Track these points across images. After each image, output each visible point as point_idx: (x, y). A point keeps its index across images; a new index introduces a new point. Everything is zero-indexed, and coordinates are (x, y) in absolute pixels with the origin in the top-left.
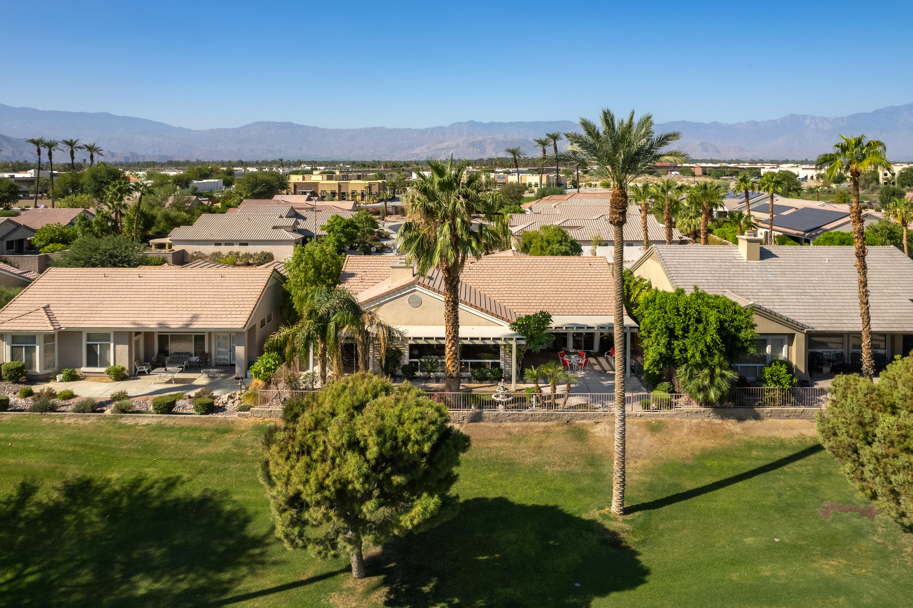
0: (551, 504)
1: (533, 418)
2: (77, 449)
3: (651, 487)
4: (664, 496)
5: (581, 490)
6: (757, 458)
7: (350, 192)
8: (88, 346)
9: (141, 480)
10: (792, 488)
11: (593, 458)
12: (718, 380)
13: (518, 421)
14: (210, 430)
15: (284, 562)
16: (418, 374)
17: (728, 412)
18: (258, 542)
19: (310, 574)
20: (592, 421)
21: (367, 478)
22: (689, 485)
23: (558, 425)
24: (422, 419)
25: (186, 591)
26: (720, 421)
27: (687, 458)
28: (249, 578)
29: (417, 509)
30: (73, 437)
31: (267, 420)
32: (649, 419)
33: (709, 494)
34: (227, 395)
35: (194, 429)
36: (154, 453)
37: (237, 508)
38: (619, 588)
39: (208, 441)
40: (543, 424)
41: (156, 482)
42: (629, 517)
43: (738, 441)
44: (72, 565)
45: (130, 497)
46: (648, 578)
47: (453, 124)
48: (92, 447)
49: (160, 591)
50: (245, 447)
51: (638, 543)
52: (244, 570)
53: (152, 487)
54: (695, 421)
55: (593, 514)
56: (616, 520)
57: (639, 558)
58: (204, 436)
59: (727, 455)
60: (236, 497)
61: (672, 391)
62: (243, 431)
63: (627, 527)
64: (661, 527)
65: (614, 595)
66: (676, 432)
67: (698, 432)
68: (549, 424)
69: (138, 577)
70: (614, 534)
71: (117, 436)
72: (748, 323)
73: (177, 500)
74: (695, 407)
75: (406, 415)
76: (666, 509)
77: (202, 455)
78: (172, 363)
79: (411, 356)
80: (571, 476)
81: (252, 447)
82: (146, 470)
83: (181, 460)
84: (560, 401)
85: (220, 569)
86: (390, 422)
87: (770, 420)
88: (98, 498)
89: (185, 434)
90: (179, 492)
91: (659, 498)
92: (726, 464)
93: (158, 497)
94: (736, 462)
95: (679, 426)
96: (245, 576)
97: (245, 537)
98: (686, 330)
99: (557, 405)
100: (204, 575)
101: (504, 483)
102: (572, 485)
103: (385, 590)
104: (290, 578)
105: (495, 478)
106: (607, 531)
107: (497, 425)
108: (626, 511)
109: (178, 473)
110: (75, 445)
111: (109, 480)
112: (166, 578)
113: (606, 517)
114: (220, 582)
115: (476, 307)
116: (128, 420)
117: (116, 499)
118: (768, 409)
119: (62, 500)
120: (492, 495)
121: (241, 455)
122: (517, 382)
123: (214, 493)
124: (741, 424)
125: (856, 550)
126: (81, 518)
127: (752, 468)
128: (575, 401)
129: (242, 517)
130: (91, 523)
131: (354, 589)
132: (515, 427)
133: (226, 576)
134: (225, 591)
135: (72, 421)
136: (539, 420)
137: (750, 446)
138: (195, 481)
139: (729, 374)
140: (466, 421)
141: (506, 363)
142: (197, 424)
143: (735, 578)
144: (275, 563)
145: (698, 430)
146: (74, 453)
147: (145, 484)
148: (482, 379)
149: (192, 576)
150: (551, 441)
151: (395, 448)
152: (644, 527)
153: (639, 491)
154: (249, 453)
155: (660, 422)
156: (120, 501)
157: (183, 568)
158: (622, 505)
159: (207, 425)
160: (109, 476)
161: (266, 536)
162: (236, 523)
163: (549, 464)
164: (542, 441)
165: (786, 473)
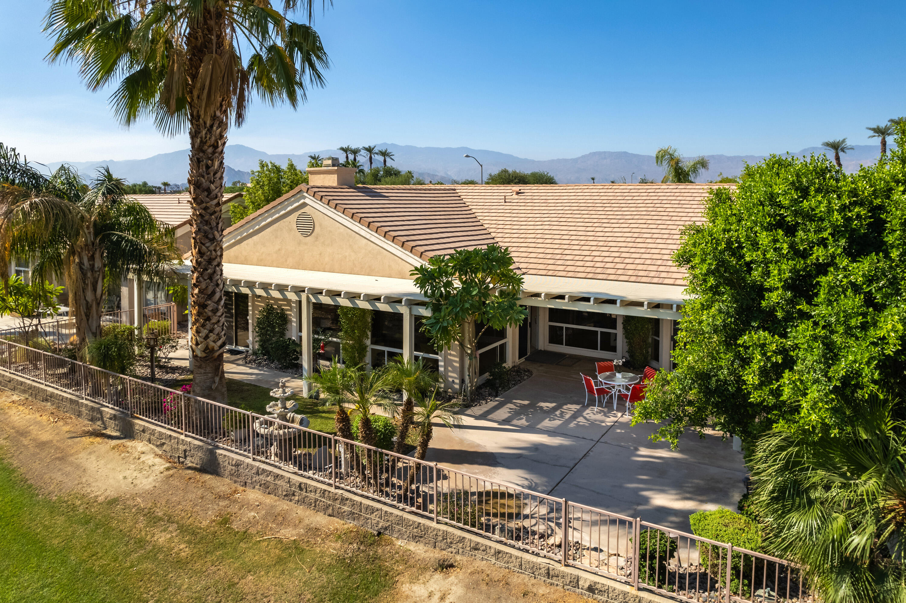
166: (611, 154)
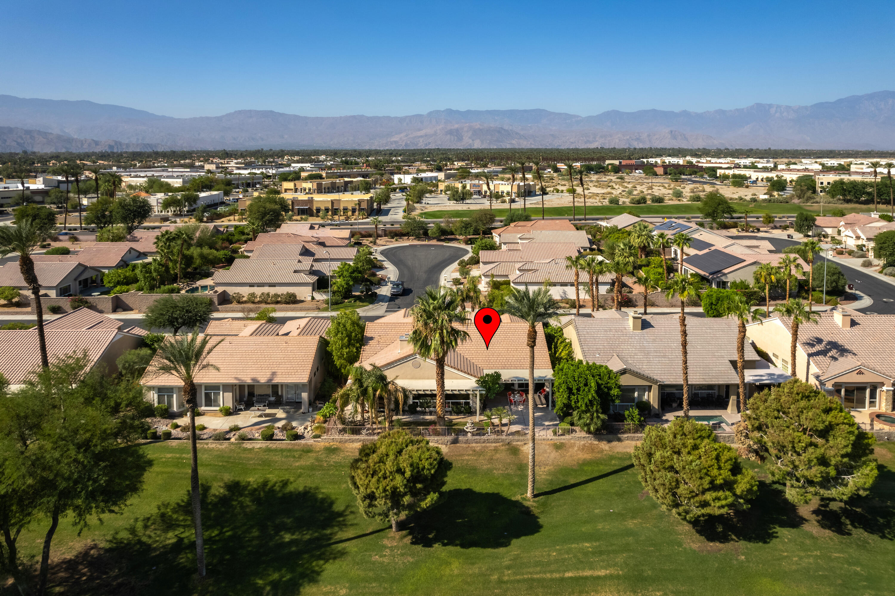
0: (496, 492)
1: (488, 441)
2: (224, 464)
3: (551, 482)
4: (558, 487)
5: (512, 484)
6: (615, 465)
7: (342, 208)
8: (206, 393)
9: (267, 482)
10: (629, 482)
11: (521, 465)
12: (595, 420)
13: (479, 443)
14: (299, 451)
15: (356, 524)
16: (419, 409)
17: (602, 437)
18: (341, 514)
19: (370, 530)
20: (522, 443)
21: (406, 486)
22: (572, 481)
23: (503, 445)
24: (430, 458)
25: (310, 539)
26: (597, 443)
27: (574, 465)
28: (340, 533)
29: (429, 499)
30: (218, 456)
31: (331, 444)
32: (556, 442)
33: (583, 486)
34: (303, 427)
35: (290, 450)
36: (269, 466)
37: (325, 497)
38: (526, 534)
39: (300, 457)
40: (494, 445)
41: (276, 483)
42: (536, 499)
43: (605, 455)
44: (246, 527)
45: (264, 491)
46: (541, 530)
47: (431, 112)
48: (232, 463)
49: (296, 539)
50: (322, 461)
51: (539, 513)
52: (336, 529)
53: (274, 485)
54: (583, 442)
55: (518, 498)
56: (529, 500)
57: (539, 520)
58: (297, 454)
59: (597, 463)
60: (323, 491)
61: (572, 424)
62: (319, 451)
63: (535, 504)
64: (553, 504)
65: (523, 538)
66: (570, 450)
67: (583, 449)
68: (498, 444)
69: (282, 533)
70: (528, 508)
71: (245, 455)
72: (616, 384)
73: (291, 493)
74: (584, 434)
75: (423, 457)
76: (557, 495)
77: (298, 466)
78: (259, 402)
79: (414, 399)
80: (507, 476)
81: (326, 461)
82: (268, 476)
83: (286, 470)
84: (505, 429)
85: (324, 528)
86: (416, 460)
87: (627, 442)
88: (247, 492)
89: (285, 453)
90: (291, 488)
91: (555, 488)
92: (596, 468)
93: (280, 491)
94: (601, 467)
95: (572, 446)
96: (337, 532)
97: (333, 512)
98: (578, 390)
99: (503, 431)
100: (316, 532)
101: (471, 480)
102: (508, 481)
103: (410, 537)
104: (361, 533)
105: (465, 477)
106: (524, 506)
107: (467, 445)
108: (535, 496)
109: (287, 477)
110: (223, 462)
111: (249, 482)
112: (297, 533)
113: (524, 499)
114: (326, 535)
115: (455, 368)
116: (248, 445)
117: (257, 493)
118: (626, 435)
119: (227, 493)
120: (464, 487)
121: (321, 466)
122: (480, 414)
123: (310, 488)
124: (609, 445)
125: (649, 515)
126: (241, 503)
127: (610, 471)
128: (515, 428)
129: (329, 501)
130: (248, 506)
131: (395, 537)
132: (478, 447)
133: (328, 532)
134: (330, 539)
135: (213, 446)
136: (492, 442)
137: (612, 458)
138: (297, 482)
139: (602, 416)
140: (449, 443)
141: (473, 402)
142: (290, 447)
143: (583, 530)
144: (352, 525)
145: (583, 448)
146: (224, 466)
147: (270, 485)
148: (458, 413)
149: (310, 532)
150: (498, 456)
151: (418, 472)
152: (544, 505)
153: (545, 484)
154: (325, 465)
155: (562, 443)
156: (260, 494)
157: (305, 528)
158: (533, 493)
159: (296, 447)
160: (248, 480)
161: (344, 511)
162: (326, 505)
163: (496, 469)
164: (493, 455)
165: (628, 474)
166: (257, 112)
